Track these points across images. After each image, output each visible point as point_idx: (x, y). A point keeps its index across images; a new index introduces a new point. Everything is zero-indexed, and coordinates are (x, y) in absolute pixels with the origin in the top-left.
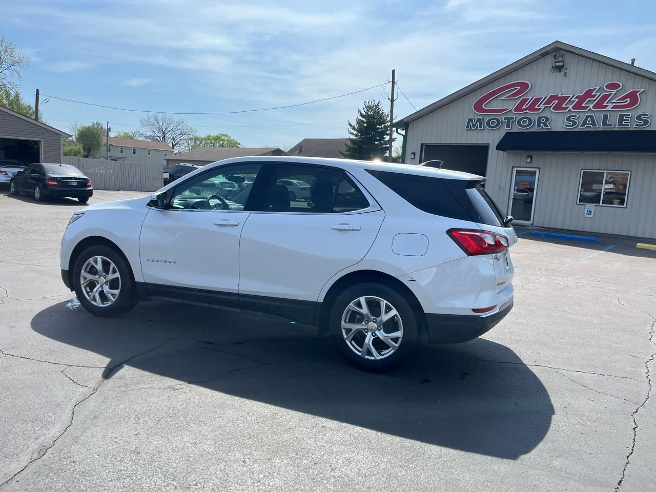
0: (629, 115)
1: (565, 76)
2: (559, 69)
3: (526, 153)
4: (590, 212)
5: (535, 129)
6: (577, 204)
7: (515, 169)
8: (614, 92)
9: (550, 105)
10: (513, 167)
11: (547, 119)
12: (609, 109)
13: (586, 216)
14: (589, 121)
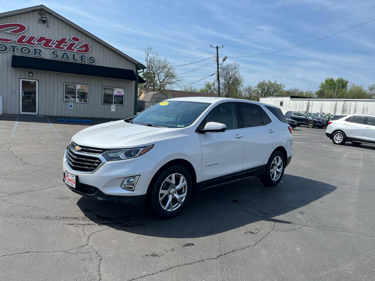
0: (85, 56)
1: (48, 27)
2: (44, 22)
3: (28, 70)
4: (72, 106)
5: (33, 56)
6: (64, 102)
7: (21, 80)
8: (77, 42)
9: (41, 43)
10: (20, 78)
11: (40, 51)
12: (75, 51)
13: (69, 108)
14: (65, 56)
